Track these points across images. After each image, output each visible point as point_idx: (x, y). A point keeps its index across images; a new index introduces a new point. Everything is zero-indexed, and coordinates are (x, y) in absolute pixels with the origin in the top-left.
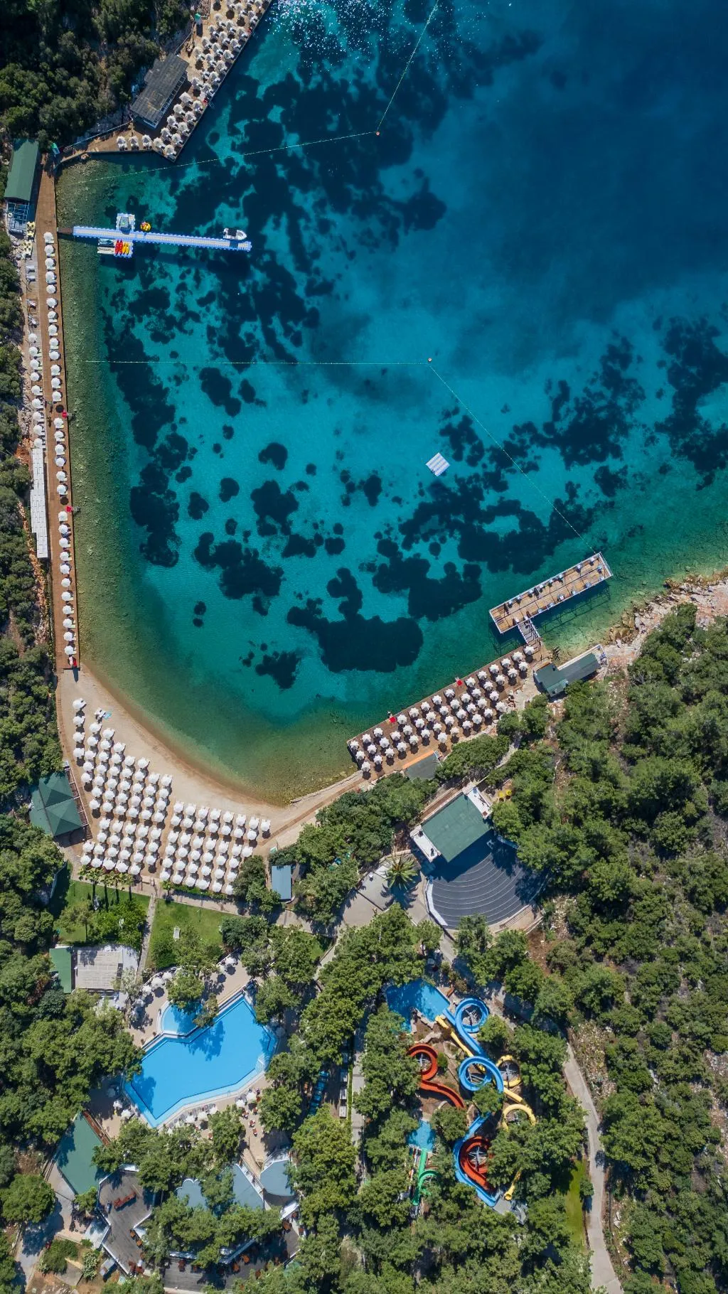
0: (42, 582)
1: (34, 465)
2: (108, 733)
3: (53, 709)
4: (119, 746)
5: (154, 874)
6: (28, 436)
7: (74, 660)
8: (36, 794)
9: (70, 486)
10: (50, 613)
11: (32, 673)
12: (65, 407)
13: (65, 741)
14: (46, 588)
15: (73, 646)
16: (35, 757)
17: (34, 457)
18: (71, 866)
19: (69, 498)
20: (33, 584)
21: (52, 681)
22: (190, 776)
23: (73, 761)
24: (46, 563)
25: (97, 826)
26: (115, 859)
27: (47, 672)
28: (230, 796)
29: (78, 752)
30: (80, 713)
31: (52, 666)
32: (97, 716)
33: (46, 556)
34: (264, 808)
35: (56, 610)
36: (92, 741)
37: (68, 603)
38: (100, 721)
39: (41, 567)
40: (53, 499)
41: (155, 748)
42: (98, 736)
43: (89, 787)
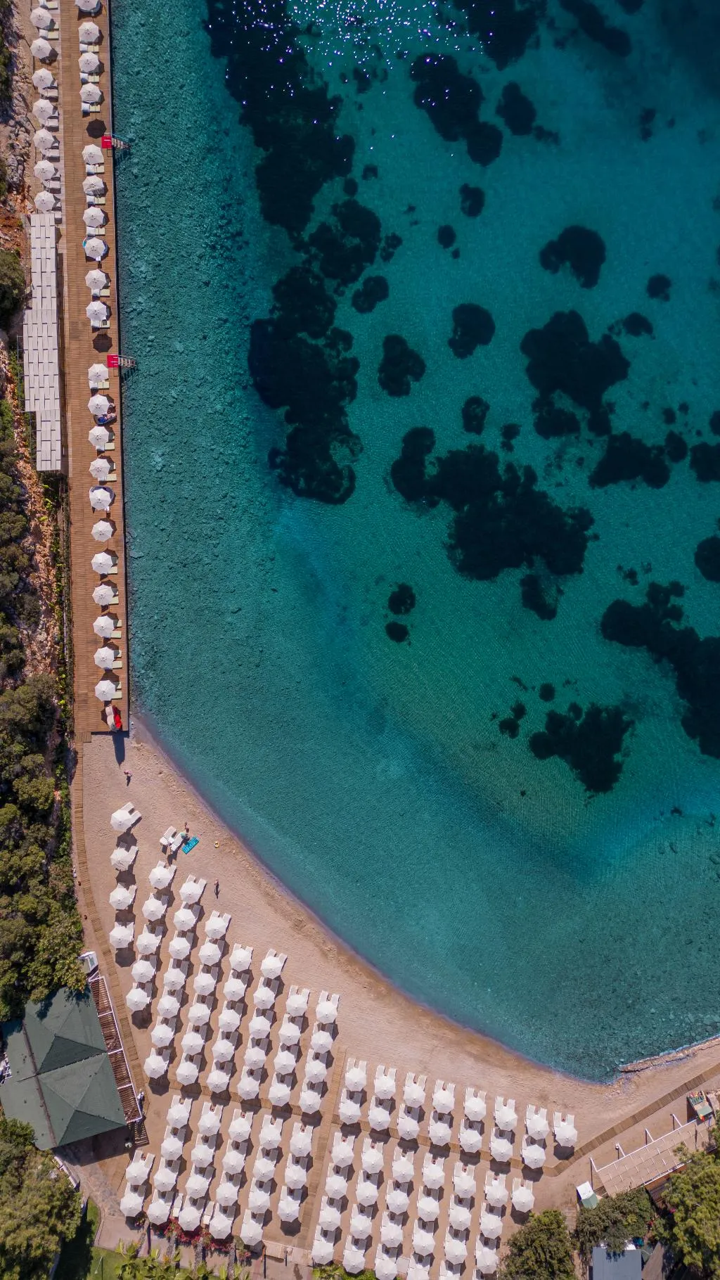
0: (47, 530)
1: (34, 254)
2: (190, 889)
3: (63, 829)
4: (215, 923)
5: (295, 1239)
6: (20, 188)
7: (117, 712)
8: (15, 1040)
9: (118, 309)
10: (64, 601)
11: (17, 748)
12: (108, 124)
13: (91, 904)
14: (56, 543)
15: (115, 680)
16: (17, 956)
17: (34, 232)
18: (97, 1213)
19: (113, 335)
20: (25, 531)
21: (64, 762)
22: (379, 996)
23: (107, 953)
24: (56, 484)
25: (162, 1114)
26: (201, 1202)
27: (53, 741)
28: (474, 1049)
29: (120, 934)
30: (127, 840)
31: (64, 727)
32: (165, 849)
33: (58, 466)
34: (556, 1083)
35: (77, 593)
36: (153, 907)
37: (104, 579)
38: (172, 858)
39: (46, 493)
40: (75, 336)
41: (298, 926)
42: (167, 895)
43: (144, 1019)
